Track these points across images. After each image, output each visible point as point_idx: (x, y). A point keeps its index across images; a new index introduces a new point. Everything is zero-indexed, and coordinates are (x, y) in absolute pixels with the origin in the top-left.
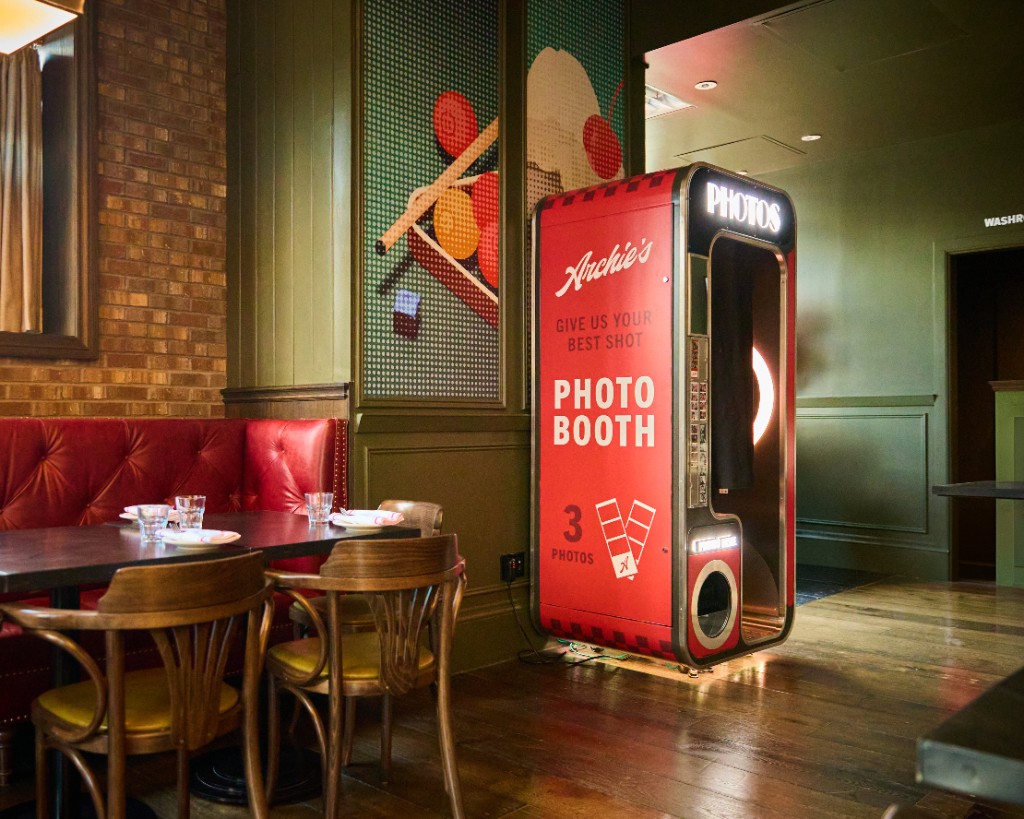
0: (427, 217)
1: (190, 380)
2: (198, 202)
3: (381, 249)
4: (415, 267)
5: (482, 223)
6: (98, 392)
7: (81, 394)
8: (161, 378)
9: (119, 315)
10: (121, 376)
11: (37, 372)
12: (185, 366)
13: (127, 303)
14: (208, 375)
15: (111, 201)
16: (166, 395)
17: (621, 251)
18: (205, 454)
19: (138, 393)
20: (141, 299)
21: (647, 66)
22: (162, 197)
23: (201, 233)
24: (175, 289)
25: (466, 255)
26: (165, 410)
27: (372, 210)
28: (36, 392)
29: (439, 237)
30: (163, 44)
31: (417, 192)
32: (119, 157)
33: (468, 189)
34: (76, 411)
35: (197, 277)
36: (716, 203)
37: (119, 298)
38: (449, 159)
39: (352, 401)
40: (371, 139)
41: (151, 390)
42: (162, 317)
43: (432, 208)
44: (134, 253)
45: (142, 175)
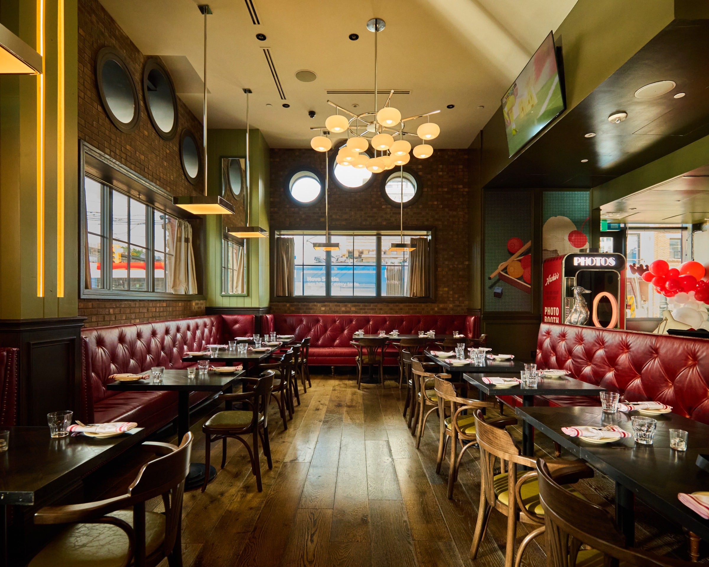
0: (505, 270)
1: (458, 306)
2: (460, 266)
3: (490, 278)
4: (501, 281)
5: (524, 268)
6: (436, 309)
7: (433, 309)
8: (451, 306)
9: (441, 293)
10: (441, 306)
11: (423, 305)
12: (457, 303)
13: (443, 290)
14: (463, 305)
15: (439, 269)
16: (452, 309)
17: (555, 275)
18: (455, 323)
19: (445, 309)
20: (446, 289)
21: (601, 210)
22: (451, 267)
23: (461, 273)
24: (454, 286)
25: (520, 276)
26: (451, 313)
27: (487, 270)
28: (423, 309)
29: (509, 273)
30: (451, 233)
31: (502, 264)
32: (441, 260)
33: (520, 261)
34: (431, 313)
35: (460, 283)
36: (579, 262)
37: (441, 289)
38: (512, 254)
39: (481, 313)
40: (487, 255)
41: (448, 308)
42: (451, 293)
43: (507, 267)
44: (444, 279)
45: (447, 263)
